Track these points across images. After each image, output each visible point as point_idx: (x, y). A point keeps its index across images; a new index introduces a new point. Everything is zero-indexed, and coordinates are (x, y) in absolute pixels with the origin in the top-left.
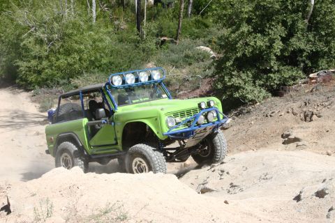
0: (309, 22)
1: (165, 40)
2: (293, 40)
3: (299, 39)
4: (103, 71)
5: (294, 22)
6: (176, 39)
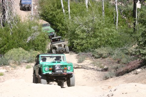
4: (111, 46)
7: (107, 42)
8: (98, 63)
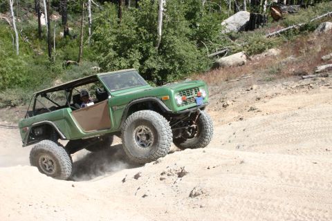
0: (159, 49)
1: (69, 63)
2: (147, 62)
3: (152, 61)
4: (21, 87)
5: (148, 49)
6: (78, 62)
7: (13, 81)
8: (8, 116)
